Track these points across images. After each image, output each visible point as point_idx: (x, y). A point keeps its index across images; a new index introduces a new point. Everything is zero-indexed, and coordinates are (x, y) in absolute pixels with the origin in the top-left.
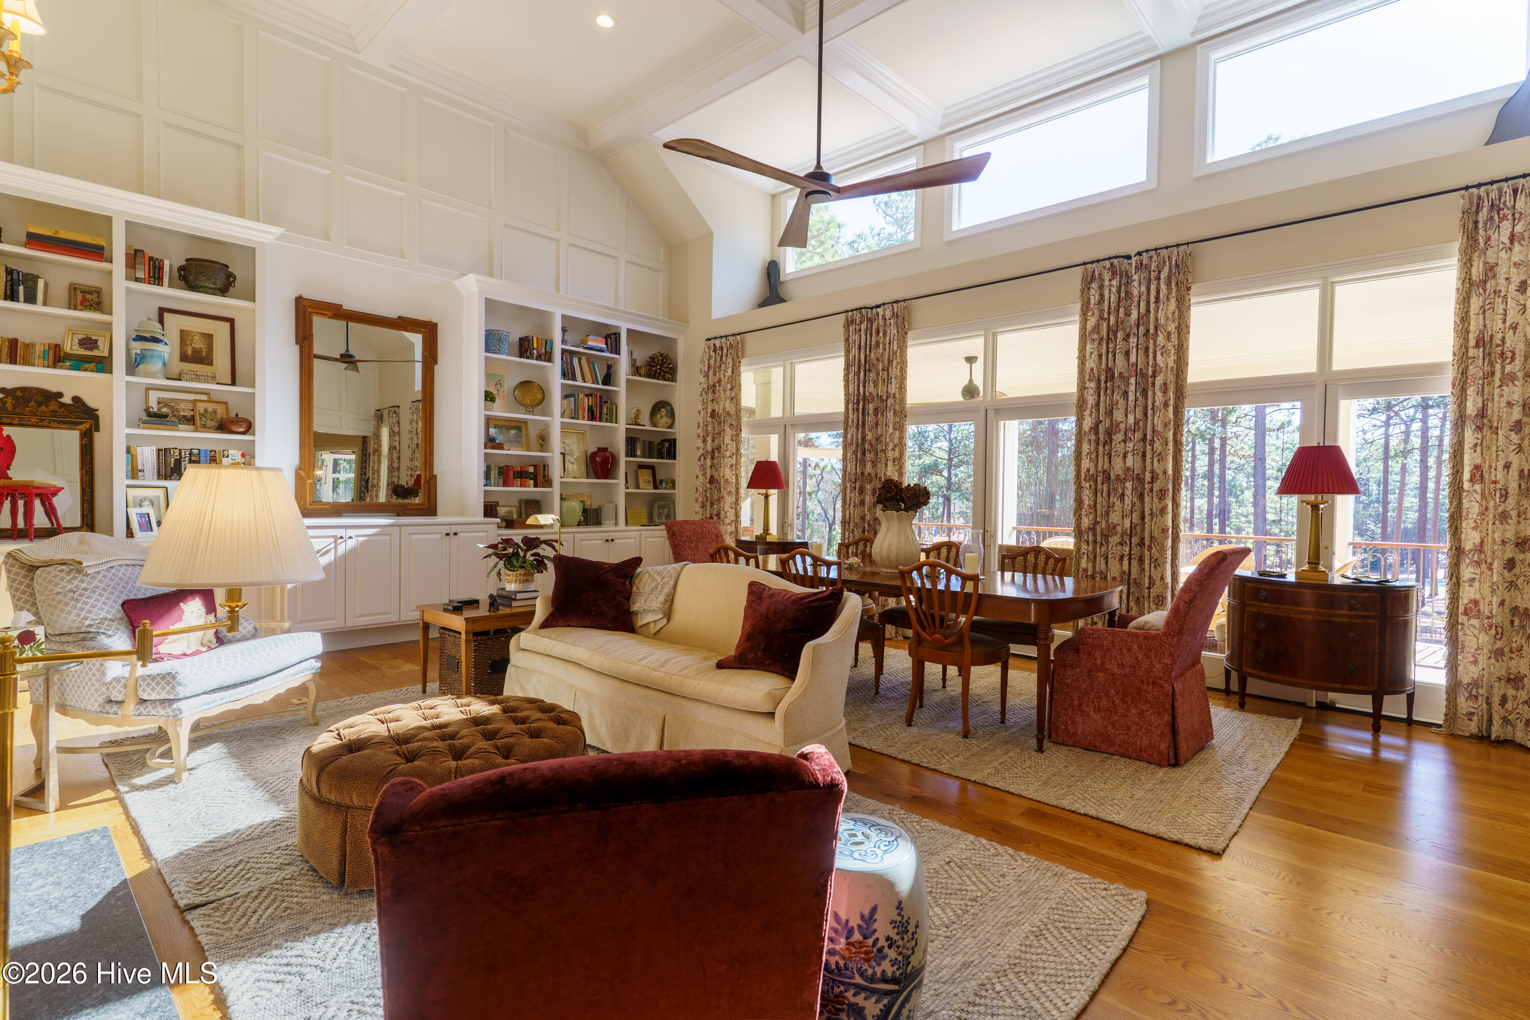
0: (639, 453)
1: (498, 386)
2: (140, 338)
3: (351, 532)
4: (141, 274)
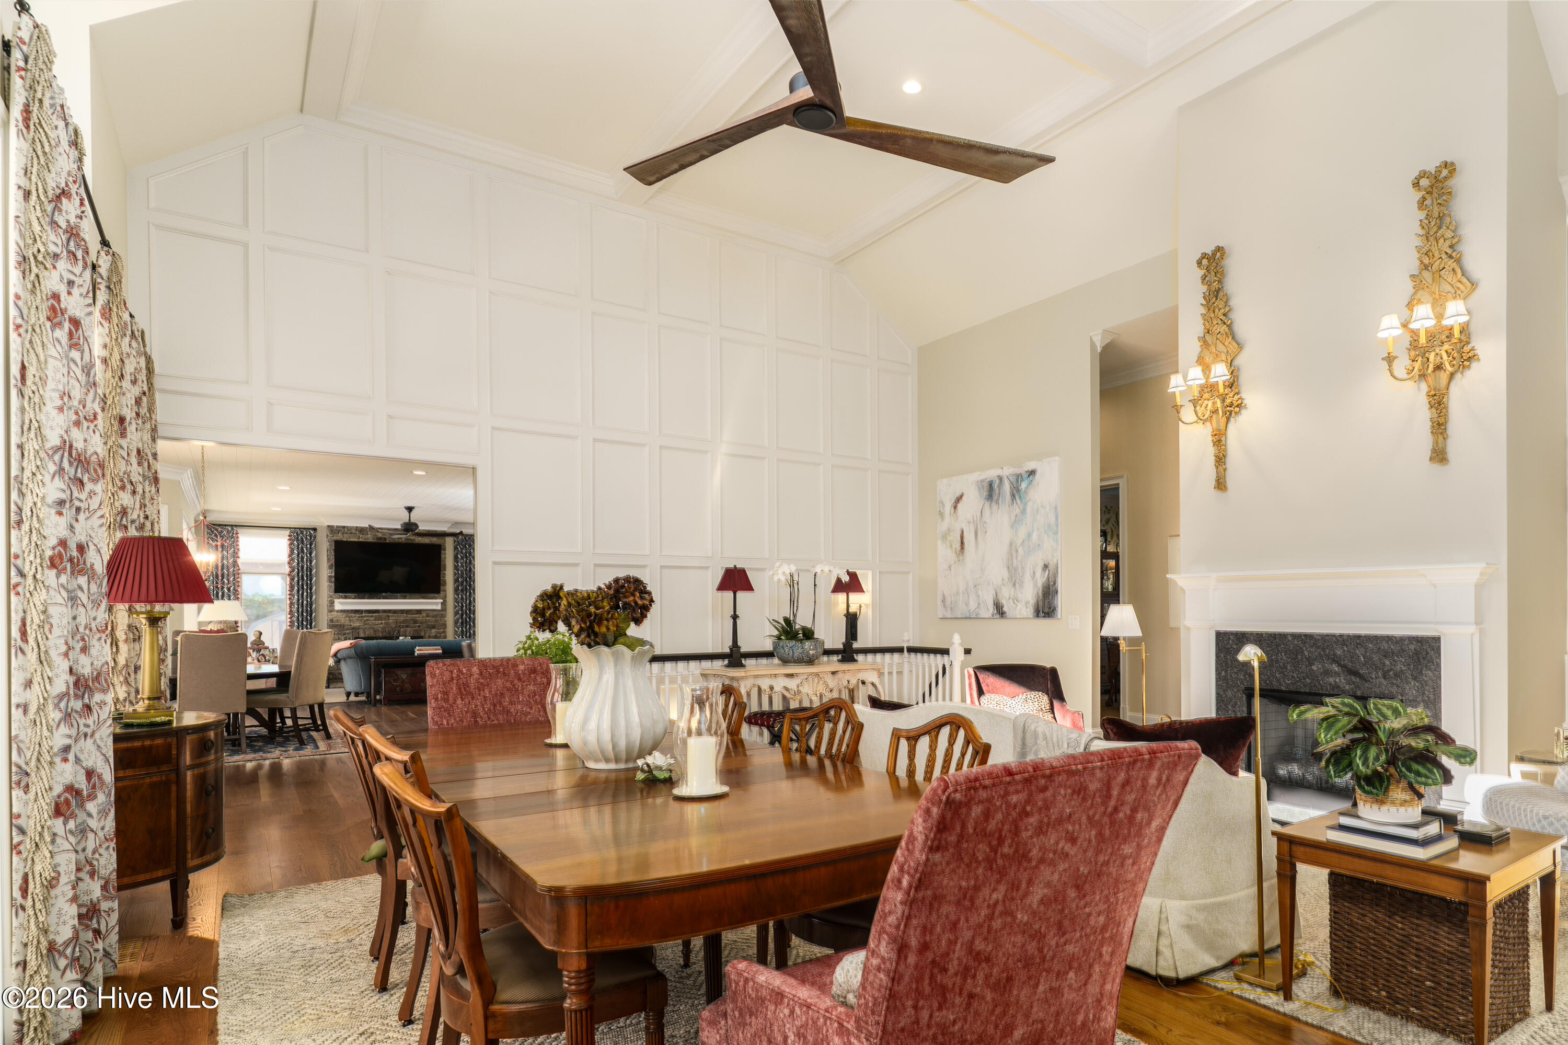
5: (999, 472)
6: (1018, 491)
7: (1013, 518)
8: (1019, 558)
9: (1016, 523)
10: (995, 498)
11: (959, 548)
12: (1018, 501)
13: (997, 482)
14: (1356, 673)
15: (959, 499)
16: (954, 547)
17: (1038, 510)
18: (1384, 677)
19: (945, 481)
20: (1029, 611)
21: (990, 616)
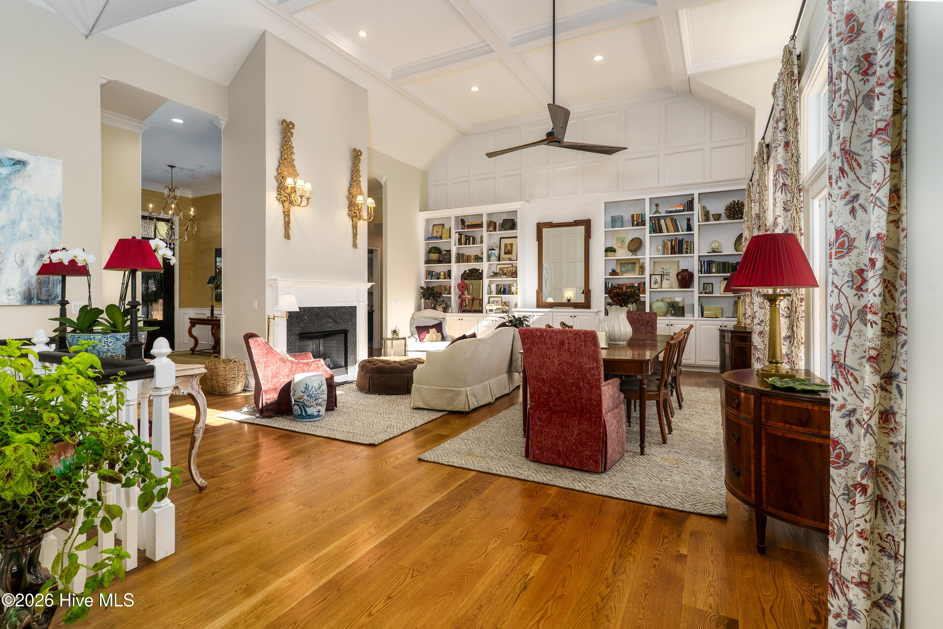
0: (714, 270)
1: (623, 243)
2: (490, 250)
3: (535, 314)
4: (491, 229)
14: (336, 321)
18: (343, 322)
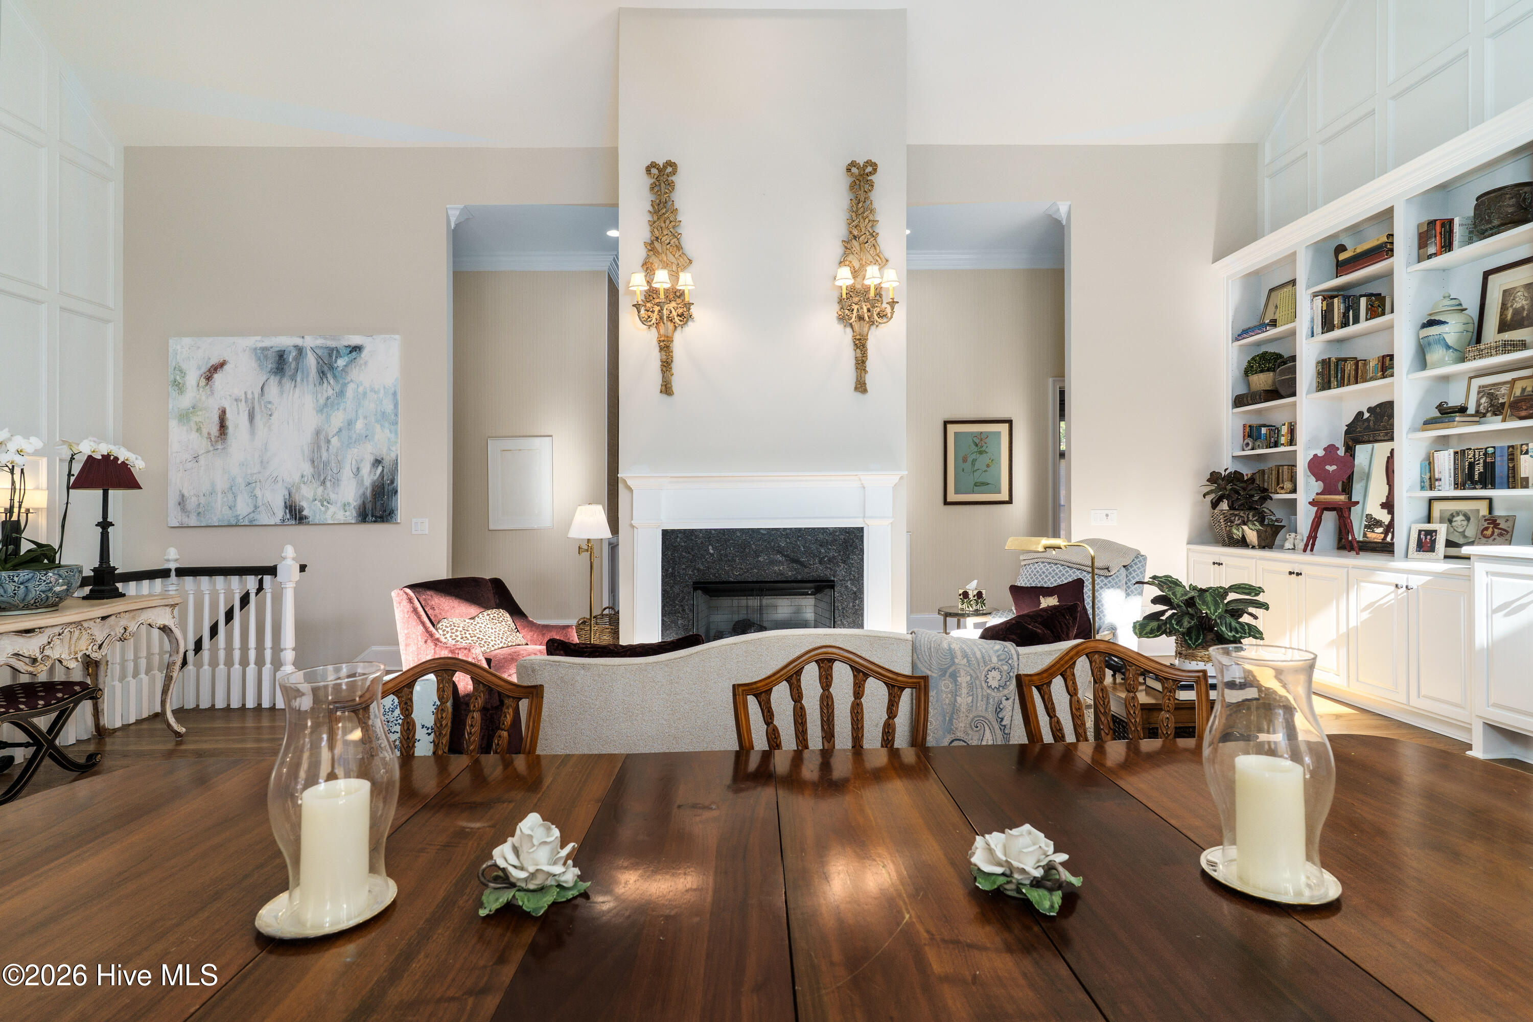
2: (1424, 326)
4: (1432, 250)
5: (299, 342)
6: (332, 368)
7: (322, 401)
8: (333, 450)
9: (326, 407)
10: (289, 372)
11: (215, 430)
12: (332, 381)
13: (294, 354)
14: (797, 561)
15: (219, 367)
16: (205, 431)
17: (365, 394)
18: (820, 563)
19: (187, 341)
20: (351, 515)
21: (278, 522)
